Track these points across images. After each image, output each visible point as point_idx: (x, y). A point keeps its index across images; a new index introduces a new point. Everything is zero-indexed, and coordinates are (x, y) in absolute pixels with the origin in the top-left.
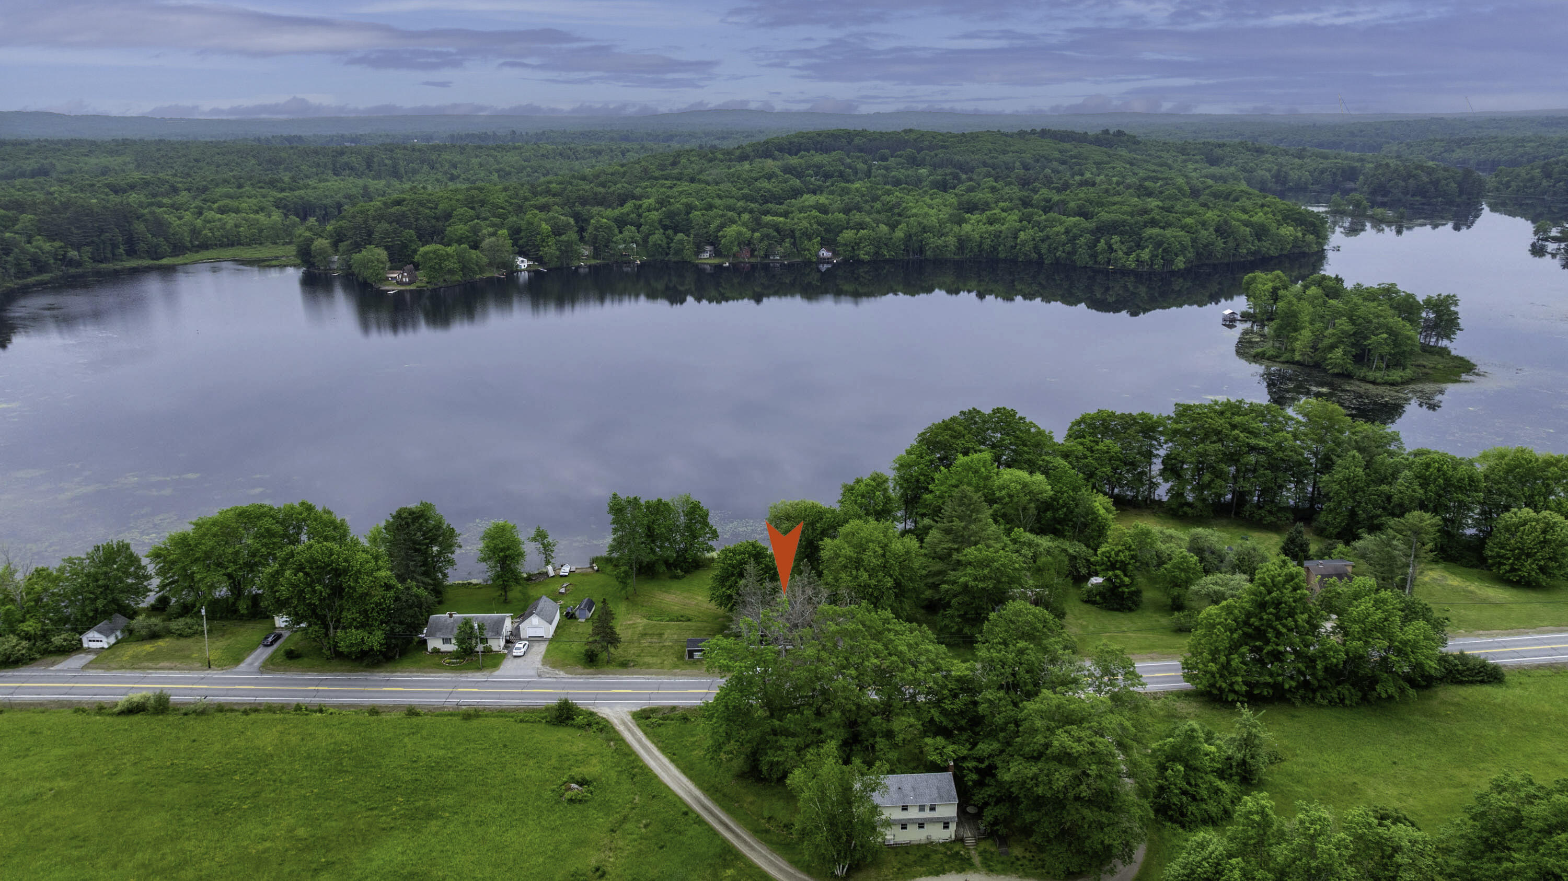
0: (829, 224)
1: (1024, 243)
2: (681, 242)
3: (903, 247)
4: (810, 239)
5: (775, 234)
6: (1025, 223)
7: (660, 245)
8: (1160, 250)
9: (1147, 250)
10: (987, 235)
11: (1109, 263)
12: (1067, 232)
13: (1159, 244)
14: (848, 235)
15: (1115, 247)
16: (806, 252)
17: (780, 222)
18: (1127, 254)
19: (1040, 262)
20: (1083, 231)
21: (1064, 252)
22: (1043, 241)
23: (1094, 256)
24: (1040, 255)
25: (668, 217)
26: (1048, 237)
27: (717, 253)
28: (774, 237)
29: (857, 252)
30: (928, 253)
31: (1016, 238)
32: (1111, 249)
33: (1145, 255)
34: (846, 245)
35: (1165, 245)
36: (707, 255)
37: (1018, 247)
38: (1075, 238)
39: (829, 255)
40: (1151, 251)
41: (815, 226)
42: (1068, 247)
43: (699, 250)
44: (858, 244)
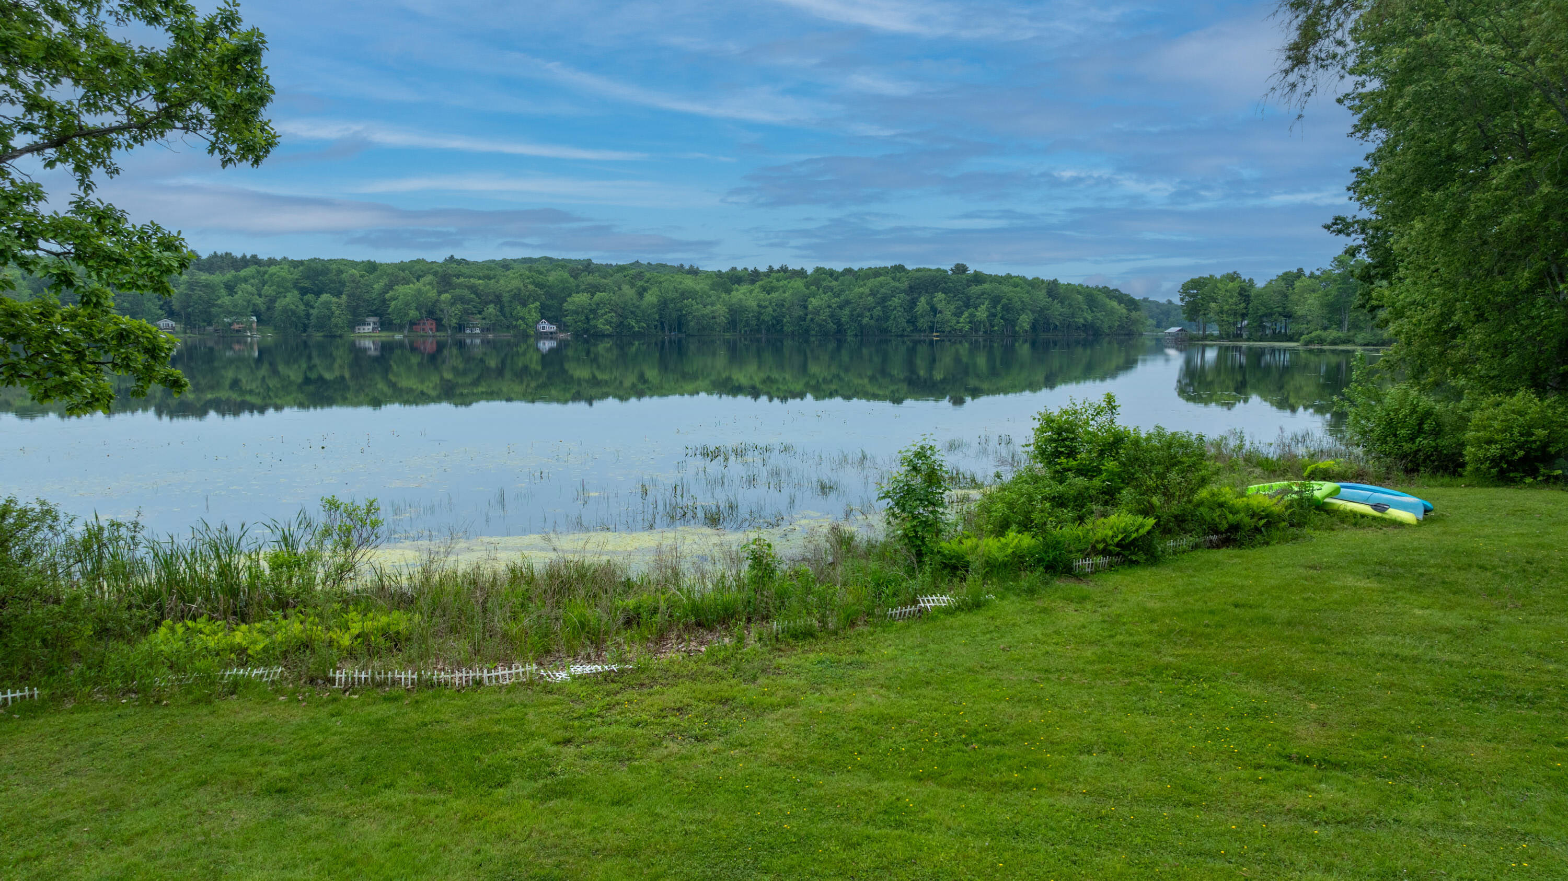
0: (549, 287)
1: (817, 312)
2: (327, 305)
3: (657, 317)
4: (524, 305)
5: (473, 296)
6: (813, 288)
7: (294, 312)
8: (999, 307)
9: (984, 307)
10: (767, 303)
11: (932, 329)
12: (873, 293)
13: (996, 300)
14: (580, 299)
15: (939, 307)
16: (520, 322)
17: (479, 285)
18: (958, 314)
19: (840, 330)
20: (895, 291)
21: (872, 318)
22: (841, 308)
23: (912, 321)
24: (839, 323)
25: (308, 278)
26: (847, 302)
27: (386, 324)
28: (471, 300)
29: (592, 323)
30: (692, 324)
31: (806, 308)
32: (934, 310)
33: (982, 313)
34: (576, 313)
35: (1004, 301)
36: (368, 329)
37: (809, 317)
38: (885, 299)
39: (553, 328)
40: (988, 309)
41: (531, 287)
42: (878, 311)
43: (356, 321)
44: (593, 311)
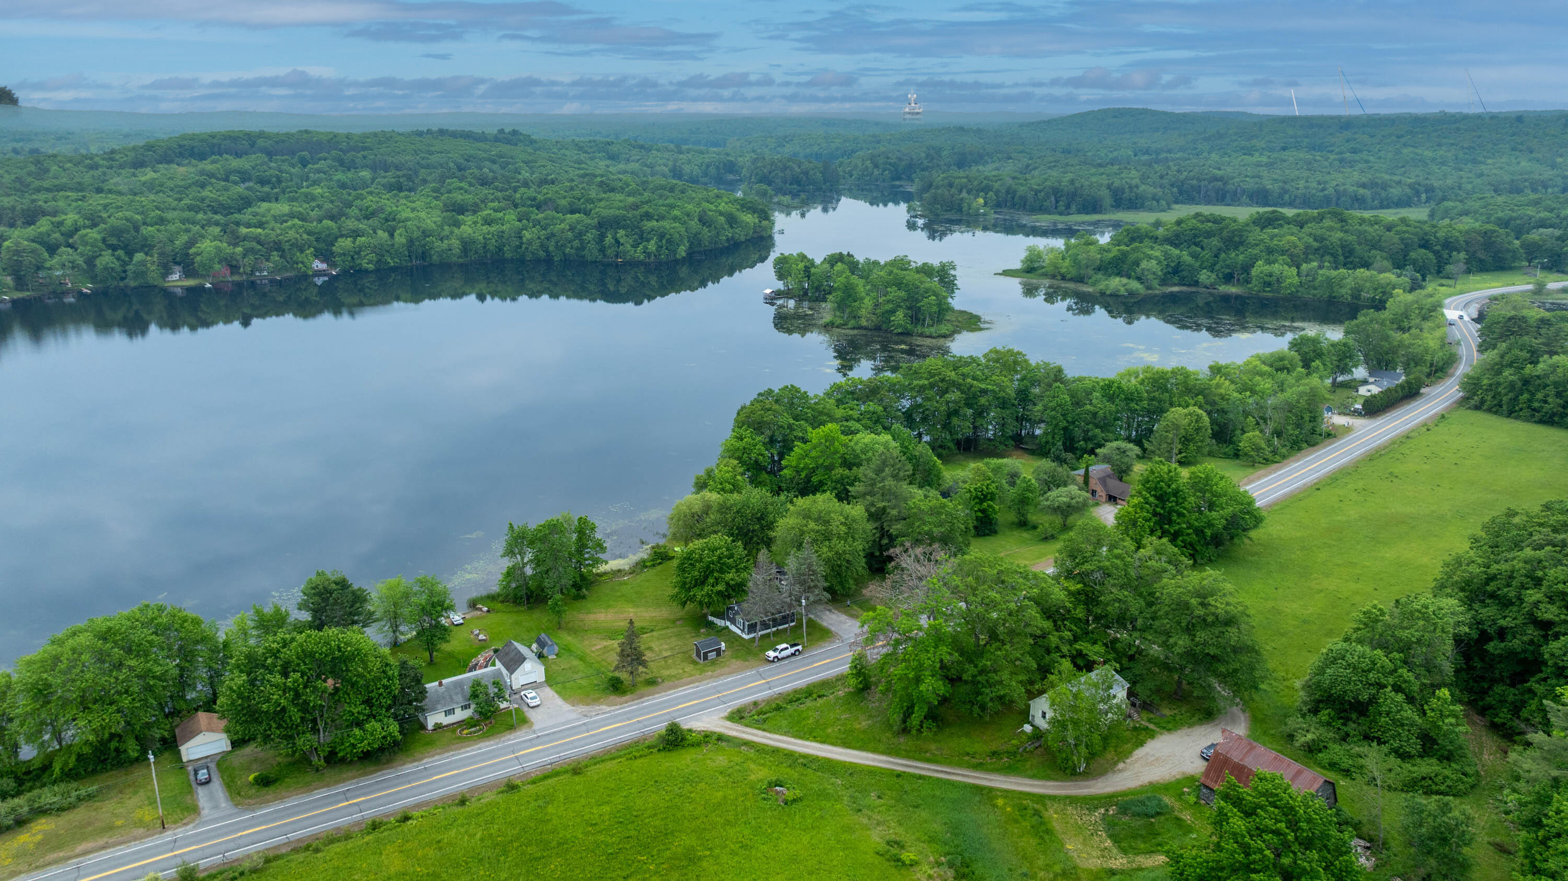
0: (318, 233)
1: (530, 242)
2: (143, 263)
3: (406, 253)
4: (302, 251)
5: (259, 247)
6: (525, 222)
7: (113, 269)
8: (664, 241)
9: (653, 242)
10: (490, 236)
11: (617, 256)
12: (572, 229)
13: (662, 236)
14: (345, 244)
15: (621, 241)
16: (300, 265)
17: (260, 234)
18: (635, 246)
19: (549, 261)
20: (588, 228)
21: (572, 248)
22: (548, 239)
23: (602, 250)
24: (547, 251)
25: (113, 235)
26: (553, 235)
27: (189, 272)
28: (259, 250)
29: (358, 262)
30: (435, 257)
31: (521, 238)
32: (618, 242)
33: (652, 246)
34: (344, 254)
35: (668, 236)
36: (175, 277)
37: (524, 246)
38: (580, 235)
39: (324, 266)
40: (656, 243)
41: (305, 236)
42: (576, 243)
43: (167, 272)
44: (358, 253)
